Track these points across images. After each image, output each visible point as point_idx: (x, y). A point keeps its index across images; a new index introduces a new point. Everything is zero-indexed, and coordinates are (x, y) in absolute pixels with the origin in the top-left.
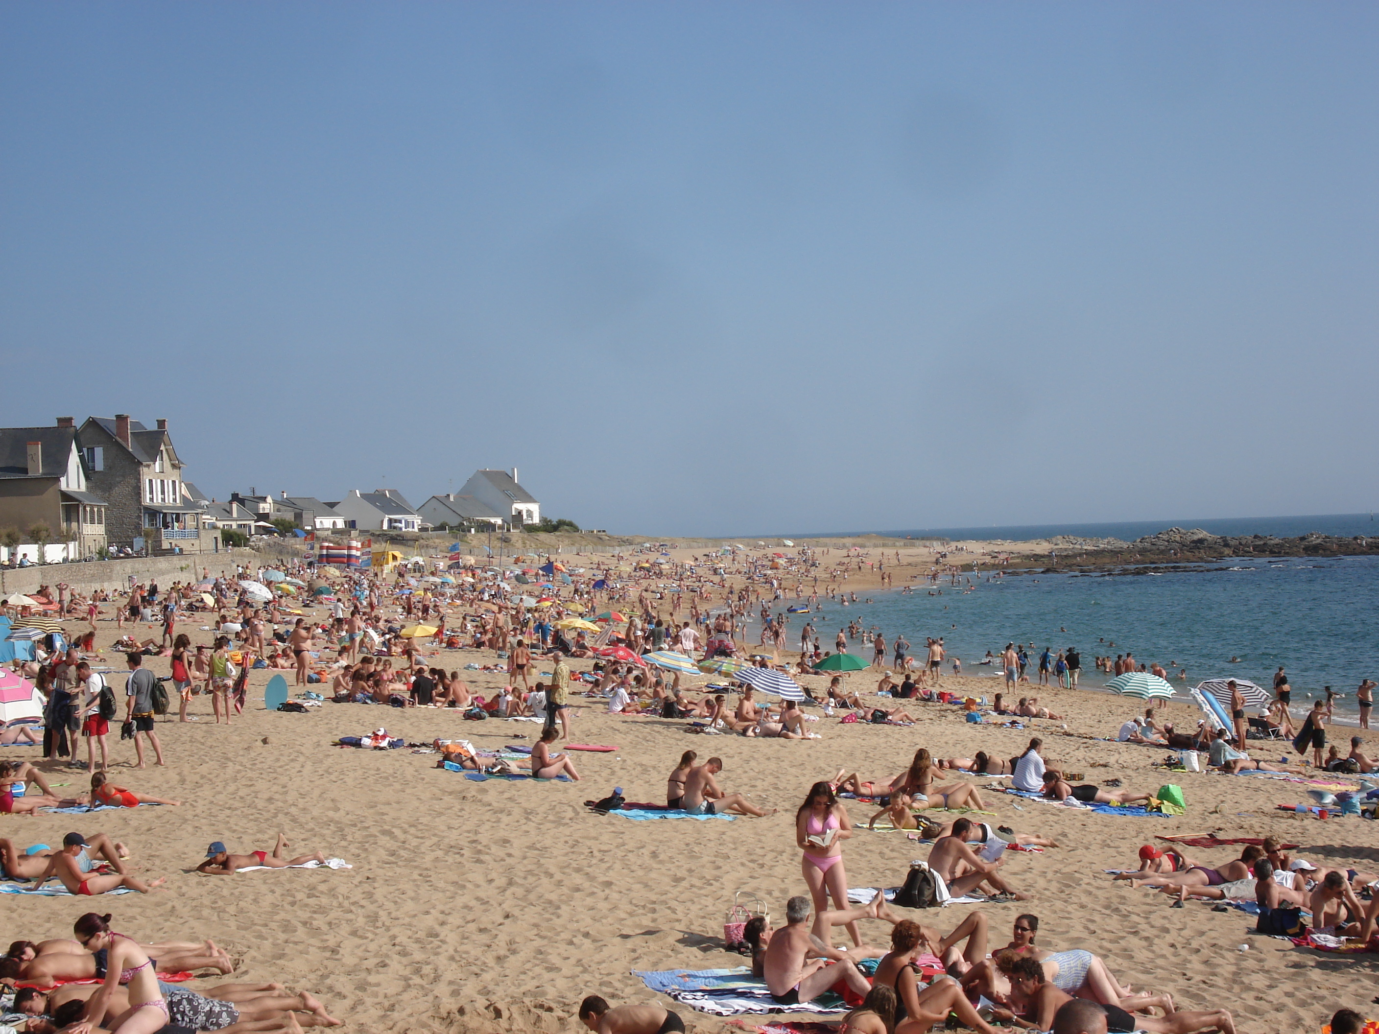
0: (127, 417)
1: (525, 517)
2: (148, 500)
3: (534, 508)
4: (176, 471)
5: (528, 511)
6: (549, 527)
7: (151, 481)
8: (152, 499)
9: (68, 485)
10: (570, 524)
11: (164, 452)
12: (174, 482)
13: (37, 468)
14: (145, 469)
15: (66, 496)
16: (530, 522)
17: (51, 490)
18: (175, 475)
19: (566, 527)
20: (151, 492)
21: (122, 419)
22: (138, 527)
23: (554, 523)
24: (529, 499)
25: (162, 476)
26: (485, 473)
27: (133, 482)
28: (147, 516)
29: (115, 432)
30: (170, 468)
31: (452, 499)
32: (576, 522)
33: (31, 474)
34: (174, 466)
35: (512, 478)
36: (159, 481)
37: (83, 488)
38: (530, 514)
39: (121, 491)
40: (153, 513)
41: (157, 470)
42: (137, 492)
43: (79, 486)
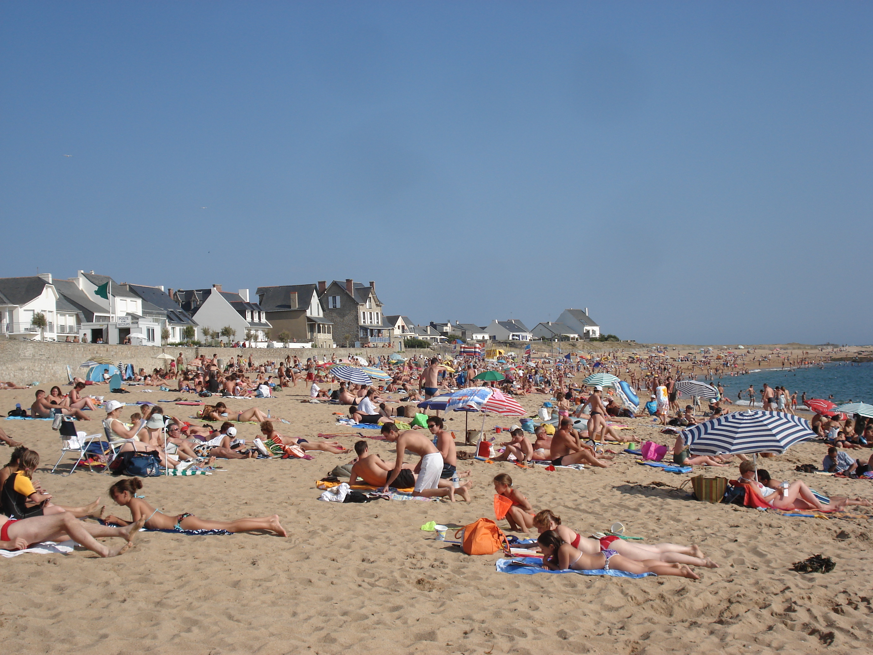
0: (351, 281)
1: (591, 333)
2: (362, 323)
3: (597, 329)
4: (379, 308)
5: (593, 330)
6: (603, 339)
7: (364, 313)
8: (364, 322)
9: (311, 314)
10: (615, 337)
11: (372, 298)
12: (377, 313)
13: (296, 305)
14: (361, 307)
15: (309, 319)
16: (594, 336)
17: (302, 316)
18: (378, 310)
19: (612, 339)
20: (364, 318)
21: (349, 281)
22: (357, 336)
23: (606, 337)
24: (594, 324)
25: (370, 310)
26: (570, 311)
27: (355, 313)
28: (362, 330)
29: (345, 287)
30: (375, 306)
31: (550, 324)
32: (618, 336)
33: (292, 309)
34: (377, 305)
35: (585, 313)
36: (369, 313)
37: (321, 315)
38: (594, 332)
39: (349, 318)
40: (365, 329)
41: (368, 307)
42: (357, 318)
43: (319, 314)
